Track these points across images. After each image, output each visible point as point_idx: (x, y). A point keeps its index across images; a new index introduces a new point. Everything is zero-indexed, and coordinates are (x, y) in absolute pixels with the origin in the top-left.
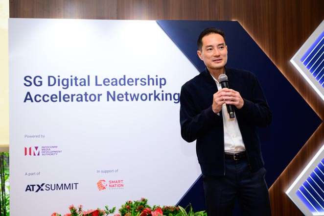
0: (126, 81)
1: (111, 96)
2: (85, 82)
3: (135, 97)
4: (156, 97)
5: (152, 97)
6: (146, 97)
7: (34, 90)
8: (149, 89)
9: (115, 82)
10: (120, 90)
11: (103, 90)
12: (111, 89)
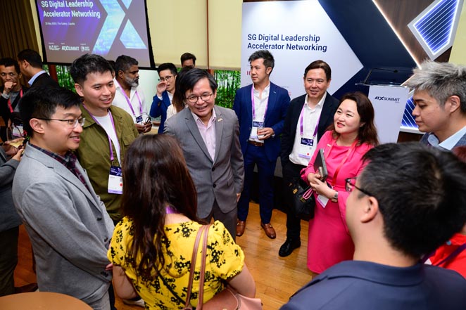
0: (297, 38)
1: (289, 47)
2: (276, 38)
3: (301, 48)
4: (313, 48)
5: (311, 48)
6: (307, 48)
7: (252, 42)
8: (309, 43)
9: (292, 39)
10: (293, 43)
11: (285, 43)
12: (289, 42)
